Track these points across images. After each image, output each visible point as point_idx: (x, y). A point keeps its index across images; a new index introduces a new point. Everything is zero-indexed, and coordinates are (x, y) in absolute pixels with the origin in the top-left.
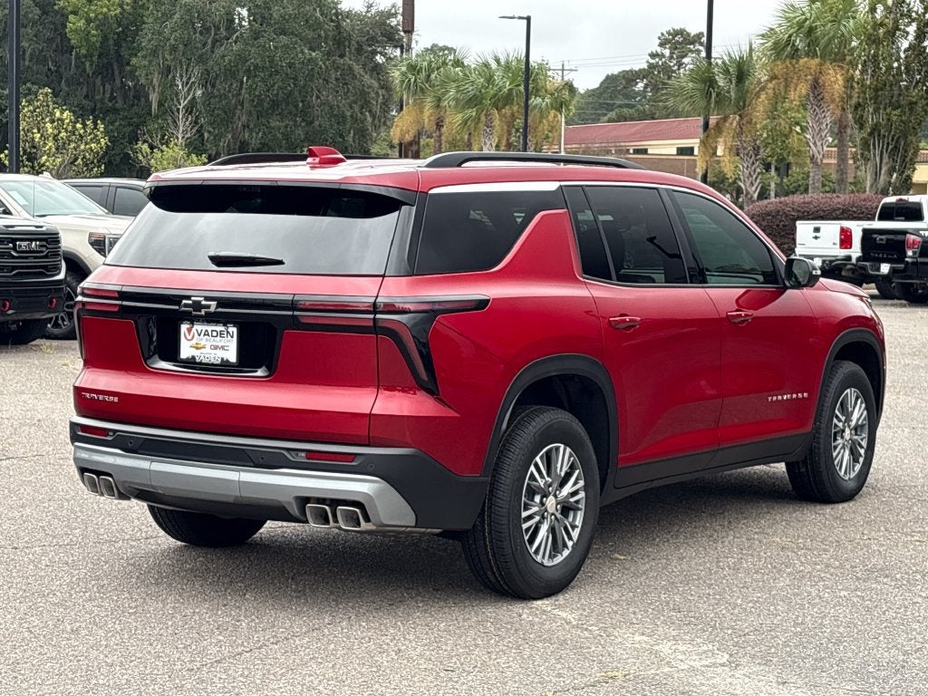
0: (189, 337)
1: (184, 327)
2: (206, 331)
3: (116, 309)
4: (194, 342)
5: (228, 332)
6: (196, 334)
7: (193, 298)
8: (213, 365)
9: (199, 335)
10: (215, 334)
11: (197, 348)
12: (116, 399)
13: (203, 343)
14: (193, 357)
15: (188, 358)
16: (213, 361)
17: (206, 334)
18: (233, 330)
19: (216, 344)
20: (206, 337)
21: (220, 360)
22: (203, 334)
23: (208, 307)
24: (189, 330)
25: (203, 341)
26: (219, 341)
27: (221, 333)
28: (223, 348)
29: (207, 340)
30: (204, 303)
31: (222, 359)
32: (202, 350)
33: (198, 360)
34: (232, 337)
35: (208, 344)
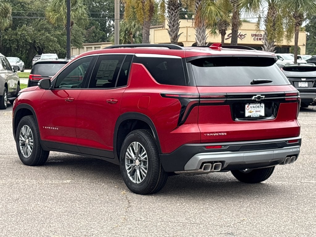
0: (248, 109)
1: (246, 106)
2: (254, 106)
3: (223, 102)
4: (249, 111)
5: (261, 106)
6: (250, 108)
7: (257, 95)
8: (257, 117)
9: (251, 108)
10: (256, 107)
11: (250, 112)
12: (225, 134)
13: (252, 110)
14: (250, 116)
15: (248, 116)
16: (257, 116)
17: (254, 107)
18: (263, 105)
19: (257, 110)
20: (254, 108)
21: (259, 116)
22: (253, 107)
23: (262, 98)
24: (248, 107)
25: (253, 110)
26: (258, 109)
27: (258, 107)
28: (259, 111)
29: (254, 109)
30: (261, 96)
31: (260, 115)
32: (252, 113)
33: (252, 116)
34: (262, 107)
35: (254, 111)
